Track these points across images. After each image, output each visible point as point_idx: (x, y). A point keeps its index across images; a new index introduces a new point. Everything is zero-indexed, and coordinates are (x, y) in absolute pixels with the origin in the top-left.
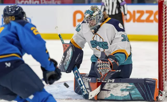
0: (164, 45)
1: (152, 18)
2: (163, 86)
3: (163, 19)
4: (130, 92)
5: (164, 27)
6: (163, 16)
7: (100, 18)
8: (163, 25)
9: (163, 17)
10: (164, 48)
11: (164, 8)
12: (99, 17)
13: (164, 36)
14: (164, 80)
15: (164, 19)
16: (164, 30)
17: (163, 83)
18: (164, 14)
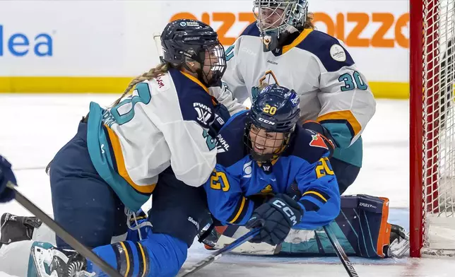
0: (426, 110)
1: (390, 34)
2: (423, 225)
3: (423, 36)
4: (317, 232)
5: (425, 61)
6: (423, 28)
7: (297, 12)
8: (423, 53)
9: (423, 31)
10: (426, 118)
11: (427, 6)
12: (295, 9)
13: (426, 85)
14: (426, 208)
15: (426, 37)
16: (426, 69)
17: (422, 217)
18: (427, 25)
